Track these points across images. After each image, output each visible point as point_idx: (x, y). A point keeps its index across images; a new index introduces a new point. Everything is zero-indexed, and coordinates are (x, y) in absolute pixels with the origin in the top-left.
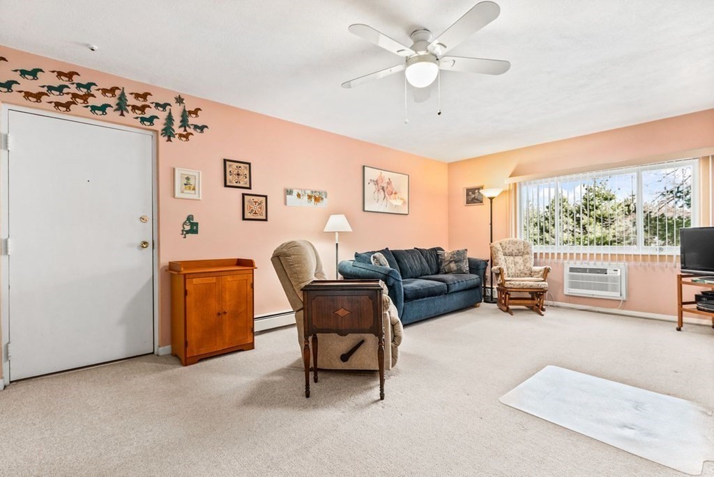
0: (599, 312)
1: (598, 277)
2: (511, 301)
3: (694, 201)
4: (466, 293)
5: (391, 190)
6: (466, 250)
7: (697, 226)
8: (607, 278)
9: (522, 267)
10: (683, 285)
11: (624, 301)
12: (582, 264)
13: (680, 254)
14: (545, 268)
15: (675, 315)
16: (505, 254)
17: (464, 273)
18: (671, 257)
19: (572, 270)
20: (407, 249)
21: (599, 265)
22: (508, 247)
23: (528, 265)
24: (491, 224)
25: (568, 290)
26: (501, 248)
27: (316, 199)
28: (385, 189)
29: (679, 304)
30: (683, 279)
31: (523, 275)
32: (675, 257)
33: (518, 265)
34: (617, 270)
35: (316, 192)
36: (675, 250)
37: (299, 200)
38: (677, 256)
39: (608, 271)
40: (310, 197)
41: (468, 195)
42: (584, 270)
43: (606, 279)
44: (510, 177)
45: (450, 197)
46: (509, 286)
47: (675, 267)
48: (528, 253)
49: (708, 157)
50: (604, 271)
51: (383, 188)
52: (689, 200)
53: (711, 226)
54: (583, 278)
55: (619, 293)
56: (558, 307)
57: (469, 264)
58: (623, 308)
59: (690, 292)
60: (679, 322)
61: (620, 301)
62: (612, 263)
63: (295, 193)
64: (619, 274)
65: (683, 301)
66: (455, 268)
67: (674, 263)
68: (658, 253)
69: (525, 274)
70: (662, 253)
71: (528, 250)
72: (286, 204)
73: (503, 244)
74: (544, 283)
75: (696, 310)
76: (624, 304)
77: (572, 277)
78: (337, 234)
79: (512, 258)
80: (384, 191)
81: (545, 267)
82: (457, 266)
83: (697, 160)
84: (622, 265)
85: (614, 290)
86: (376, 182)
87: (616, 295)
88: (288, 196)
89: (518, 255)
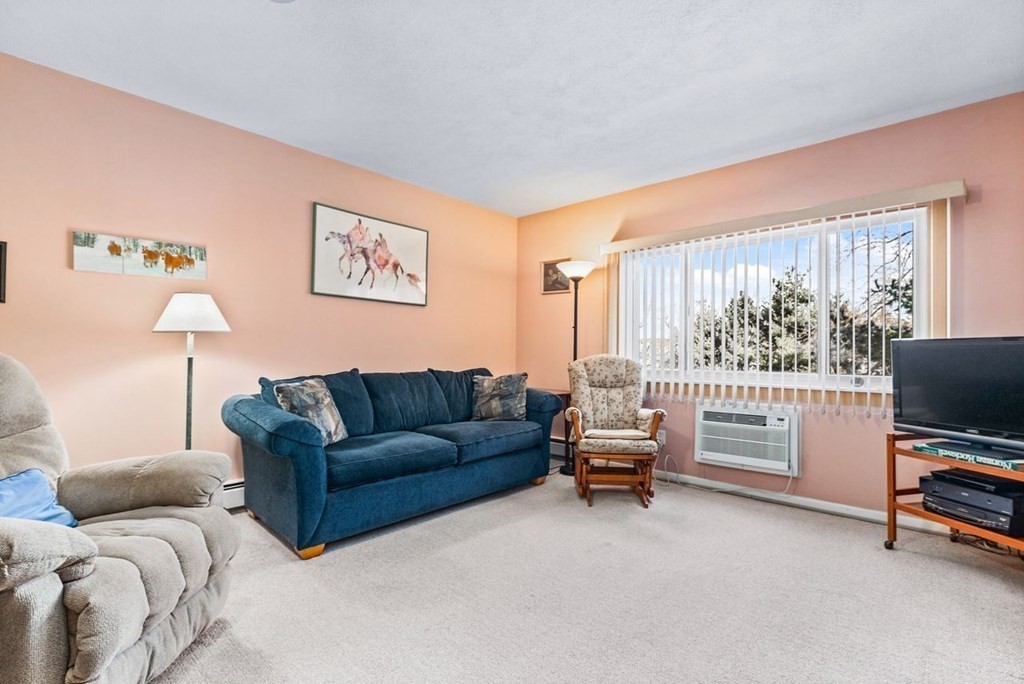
0: (752, 498)
1: (752, 431)
2: (593, 477)
3: (918, 301)
4: (508, 461)
5: (385, 256)
6: (526, 375)
7: (924, 336)
8: (766, 433)
9: (621, 409)
10: (897, 456)
11: (794, 478)
12: (723, 405)
13: (891, 391)
14: (655, 414)
15: (883, 510)
16: (592, 385)
17: (515, 420)
18: (876, 396)
19: (708, 416)
20: (403, 372)
21: (753, 409)
22: (598, 371)
23: (631, 405)
24: (575, 327)
25: (701, 455)
26: (585, 374)
27: (169, 260)
28: (370, 254)
29: (889, 495)
30: (899, 444)
31: (620, 424)
32: (884, 396)
33: (614, 406)
34: (782, 418)
35: (171, 245)
36: (885, 385)
37: (116, 259)
38: (887, 394)
39: (768, 422)
40: (151, 256)
41: (546, 275)
42: (728, 417)
43: (765, 436)
44: (613, 240)
45: (520, 278)
46: (585, 449)
47: (885, 417)
48: (632, 383)
49: (945, 200)
50: (761, 420)
51: (364, 252)
52: (910, 299)
53: (949, 337)
54: (726, 432)
55: (786, 464)
56: (684, 484)
57: (527, 403)
58: (794, 492)
59: (911, 471)
60: (889, 525)
61: (789, 477)
62: (774, 405)
63: (103, 242)
64: (786, 427)
65: (898, 488)
66: (500, 410)
67: (882, 409)
68: (853, 388)
69: (626, 422)
70: (862, 389)
71: (633, 377)
72: (71, 265)
73: (590, 365)
74: (650, 442)
75: (922, 510)
76: (795, 484)
77: (707, 430)
78: (190, 338)
79: (604, 391)
80: (367, 258)
81: (654, 411)
82: (503, 406)
83: (924, 209)
84: (792, 410)
85: (778, 458)
86: (347, 239)
87: (780, 467)
88: (77, 249)
89: (615, 387)
